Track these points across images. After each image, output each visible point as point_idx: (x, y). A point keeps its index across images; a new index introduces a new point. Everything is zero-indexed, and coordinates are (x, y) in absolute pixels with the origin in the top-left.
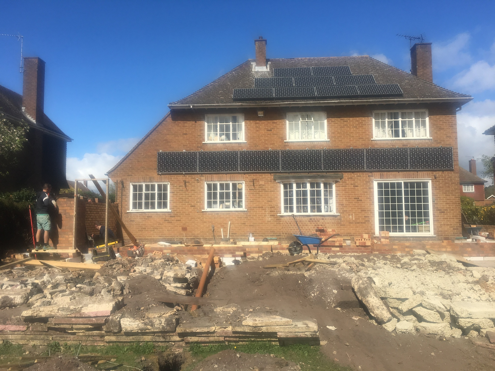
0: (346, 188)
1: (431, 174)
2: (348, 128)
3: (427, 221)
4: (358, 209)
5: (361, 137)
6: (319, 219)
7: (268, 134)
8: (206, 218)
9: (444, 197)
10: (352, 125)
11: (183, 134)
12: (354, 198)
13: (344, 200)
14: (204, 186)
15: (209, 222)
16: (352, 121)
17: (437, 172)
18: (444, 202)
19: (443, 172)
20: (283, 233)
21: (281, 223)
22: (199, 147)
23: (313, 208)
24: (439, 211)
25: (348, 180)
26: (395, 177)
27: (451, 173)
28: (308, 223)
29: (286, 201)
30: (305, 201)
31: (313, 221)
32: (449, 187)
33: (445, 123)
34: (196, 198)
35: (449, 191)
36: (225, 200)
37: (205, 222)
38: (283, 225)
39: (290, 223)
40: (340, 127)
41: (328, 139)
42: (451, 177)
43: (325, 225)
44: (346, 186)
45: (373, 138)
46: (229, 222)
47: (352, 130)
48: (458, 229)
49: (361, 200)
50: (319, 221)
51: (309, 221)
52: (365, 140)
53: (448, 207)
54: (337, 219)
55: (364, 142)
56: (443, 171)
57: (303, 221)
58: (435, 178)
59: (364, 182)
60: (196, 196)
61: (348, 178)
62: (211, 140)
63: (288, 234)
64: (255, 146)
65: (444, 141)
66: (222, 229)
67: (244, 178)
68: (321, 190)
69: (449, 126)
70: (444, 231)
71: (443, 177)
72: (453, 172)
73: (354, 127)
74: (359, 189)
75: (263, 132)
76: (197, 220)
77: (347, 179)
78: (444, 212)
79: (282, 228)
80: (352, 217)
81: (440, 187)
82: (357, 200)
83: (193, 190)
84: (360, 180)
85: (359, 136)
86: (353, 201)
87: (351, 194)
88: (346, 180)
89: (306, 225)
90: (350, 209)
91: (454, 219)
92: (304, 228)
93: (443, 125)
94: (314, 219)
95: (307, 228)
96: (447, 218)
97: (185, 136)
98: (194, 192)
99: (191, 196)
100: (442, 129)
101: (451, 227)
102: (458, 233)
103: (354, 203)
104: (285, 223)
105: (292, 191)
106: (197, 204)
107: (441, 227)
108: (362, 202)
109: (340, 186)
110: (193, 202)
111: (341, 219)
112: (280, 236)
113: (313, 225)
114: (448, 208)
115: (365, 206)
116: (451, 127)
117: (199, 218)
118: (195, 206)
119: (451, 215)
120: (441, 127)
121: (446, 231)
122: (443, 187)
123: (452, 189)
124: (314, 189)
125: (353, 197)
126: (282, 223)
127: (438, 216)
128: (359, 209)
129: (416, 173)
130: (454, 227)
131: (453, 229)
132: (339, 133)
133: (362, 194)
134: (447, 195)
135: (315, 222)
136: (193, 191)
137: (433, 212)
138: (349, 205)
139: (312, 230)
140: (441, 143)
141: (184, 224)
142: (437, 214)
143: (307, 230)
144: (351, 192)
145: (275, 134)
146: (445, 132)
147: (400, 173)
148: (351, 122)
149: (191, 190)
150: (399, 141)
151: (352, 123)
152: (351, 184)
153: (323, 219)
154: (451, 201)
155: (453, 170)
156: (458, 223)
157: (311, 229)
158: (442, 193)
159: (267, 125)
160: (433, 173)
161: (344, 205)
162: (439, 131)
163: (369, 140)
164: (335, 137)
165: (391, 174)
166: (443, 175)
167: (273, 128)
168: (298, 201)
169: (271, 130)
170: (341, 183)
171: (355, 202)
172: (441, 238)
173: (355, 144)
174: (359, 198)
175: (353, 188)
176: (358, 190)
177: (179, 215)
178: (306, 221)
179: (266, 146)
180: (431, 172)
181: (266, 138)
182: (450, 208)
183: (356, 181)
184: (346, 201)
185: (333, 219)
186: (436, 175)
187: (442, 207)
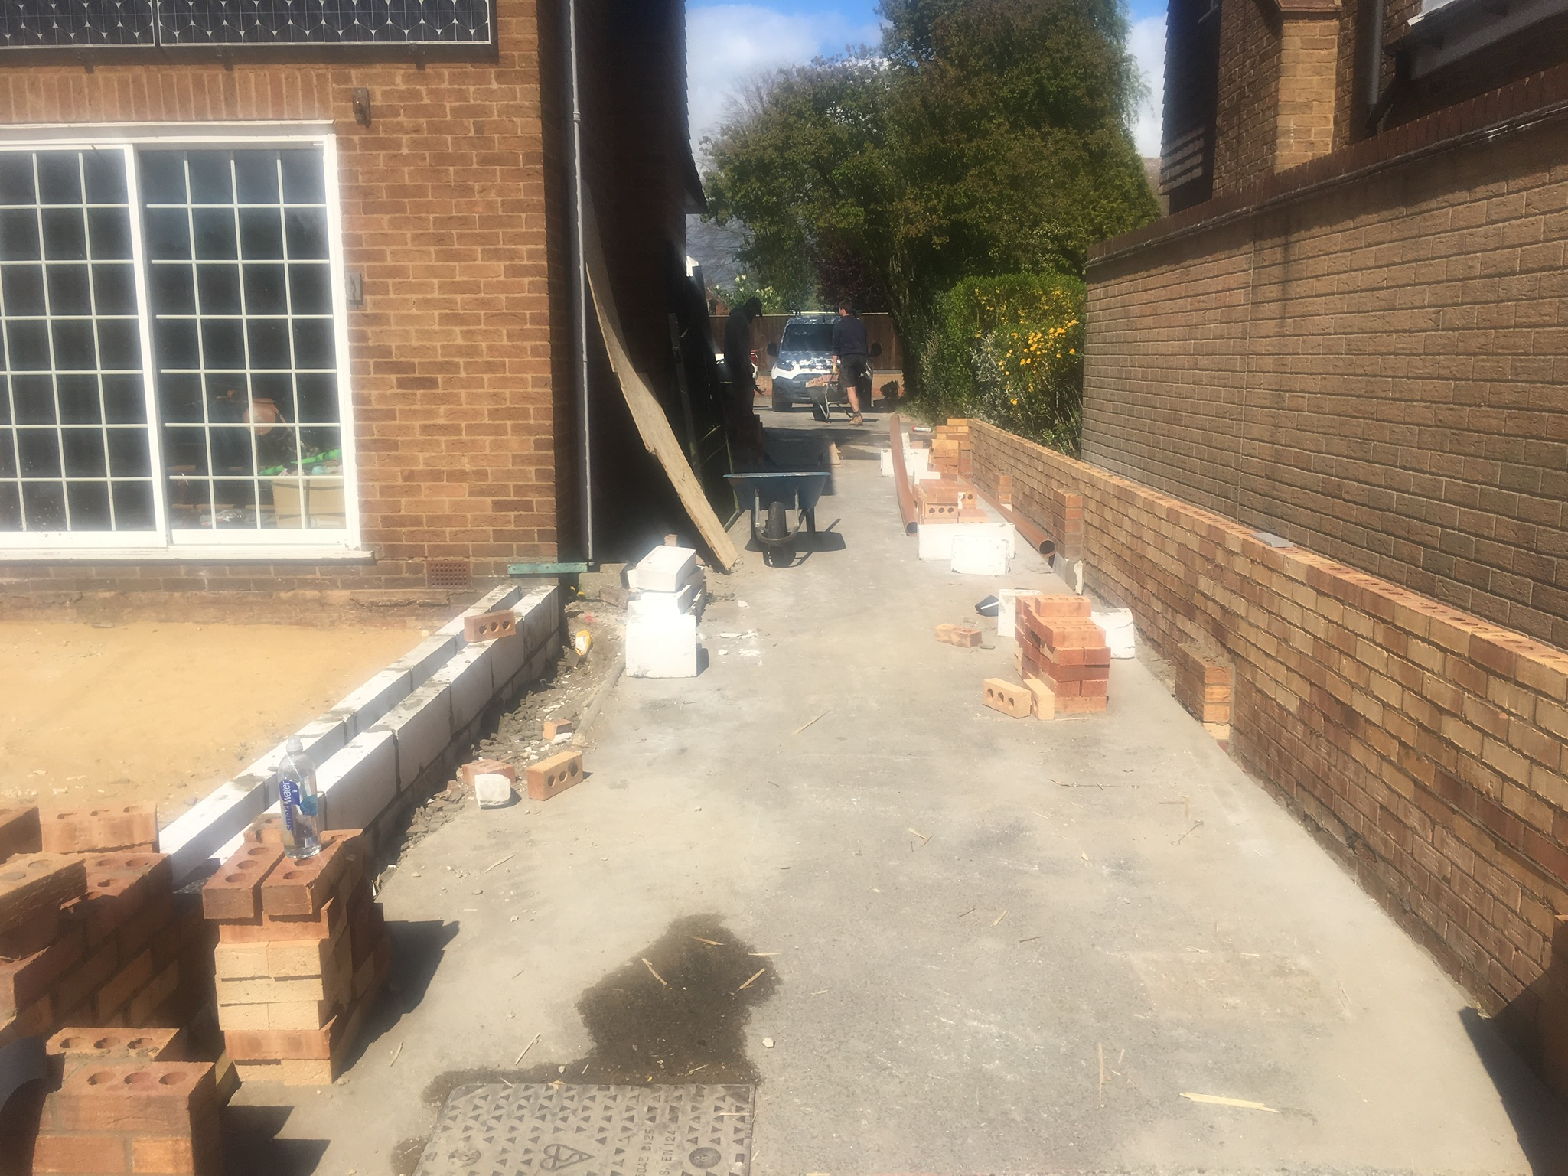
1: (332, 87)
3: (323, 443)
9: (432, 272)
17: (378, 69)
18: (427, 303)
19: (421, 67)
24: (394, 378)
27: (482, 79)
32: (464, 190)
35: (464, 222)
42: (483, 111)
48: (527, 505)
53: (460, 342)
56: (419, 58)
58: (364, 114)
70: (432, 521)
71: (419, 111)
72: (492, 71)
78: (431, 383)
81: (402, 191)
91: (498, 430)
96: (455, 430)
101: (482, 493)
102: (528, 535)
107: (409, 491)
114: (461, 351)
119: (485, 407)
121: (448, 520)
122: (420, 191)
123: (490, 205)
127: (390, 415)
129: (220, 74)
130: (503, 489)
131: (498, 506)
134: (453, 256)
142: (382, 398)
147: (100, 73)
154: (483, 304)
155: (490, 56)
156: (526, 460)
158: (416, 238)
160: (347, 79)
166: (418, 95)
172: (415, 569)
180: (328, 71)
182: (472, 351)
186: (368, 95)
187: (415, 343)
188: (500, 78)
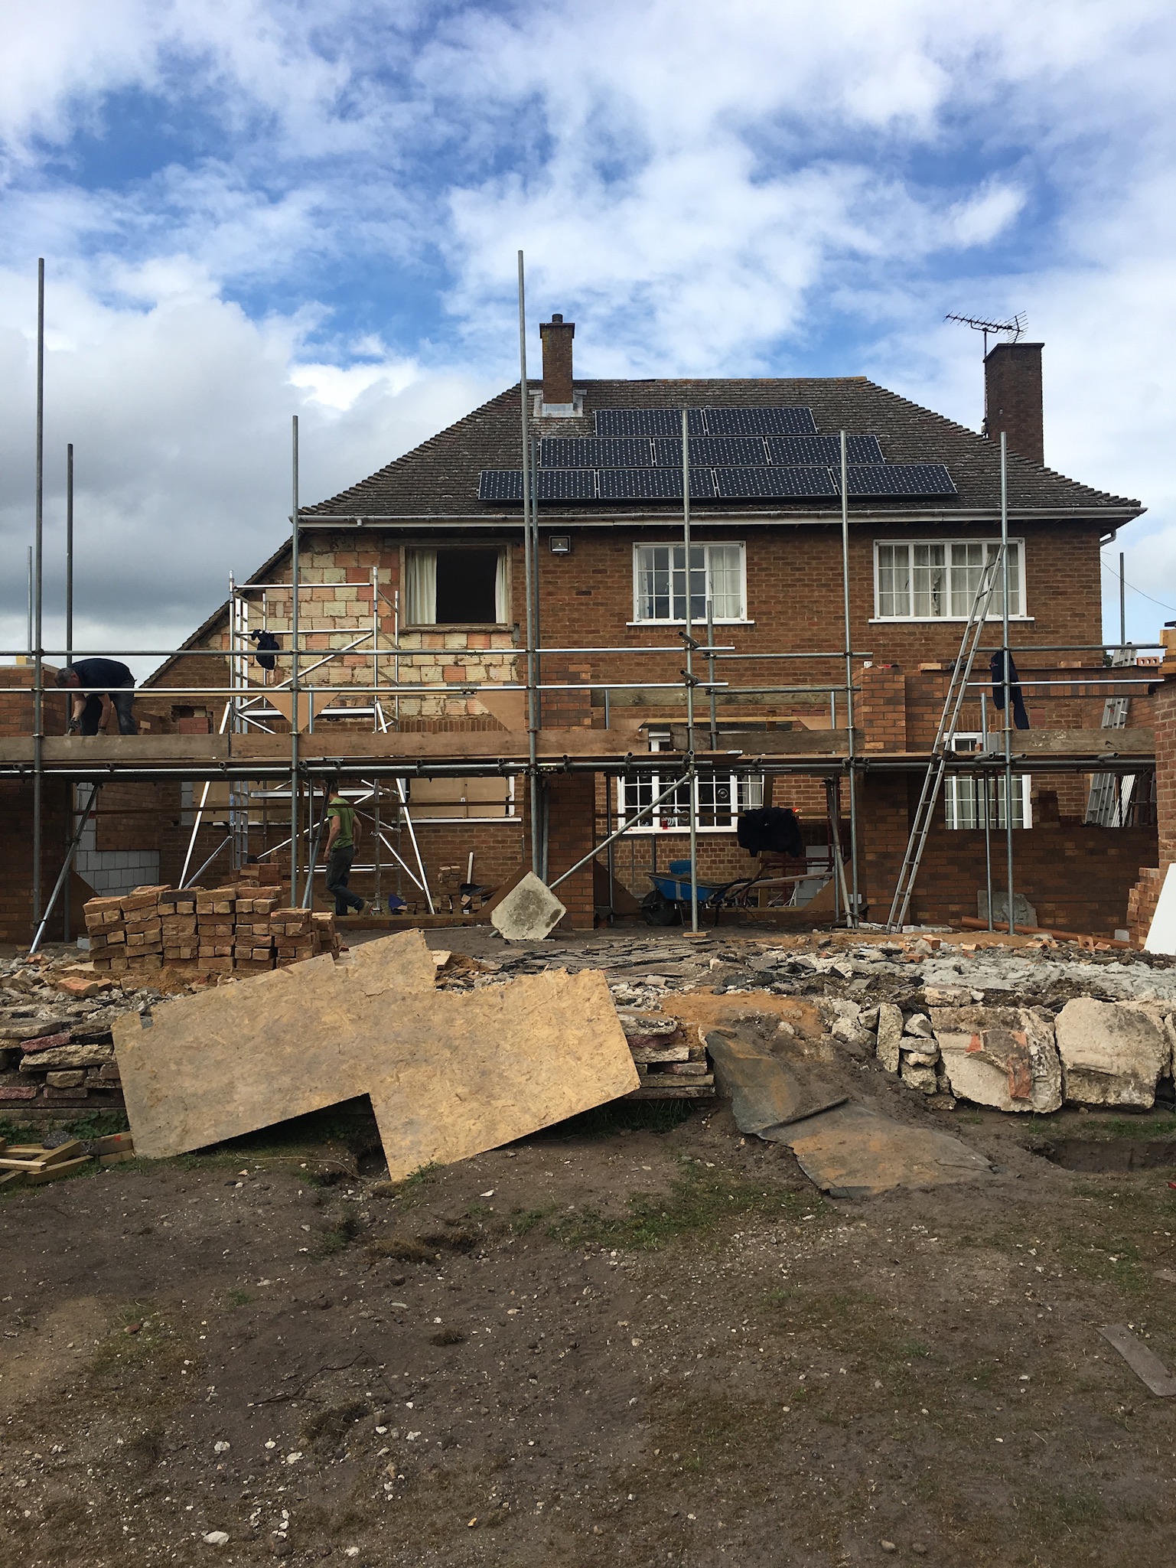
2: (806, 589)
7: (581, 604)
21: (619, 855)
23: (706, 813)
29: (631, 796)
30: (685, 794)
31: (705, 851)
33: (1069, 576)
40: (784, 586)
41: (749, 619)
45: (873, 618)
46: (472, 854)
47: (816, 593)
57: (680, 851)
63: (638, 885)
65: (1065, 626)
69: (1081, 586)
73: (824, 585)
75: (567, 597)
79: (621, 869)
93: (1064, 582)
100: (1060, 594)
113: (706, 862)
116: (1084, 587)
120: (1058, 587)
126: (621, 857)
132: (779, 602)
140: (1057, 632)
145: (602, 604)
146: (1068, 602)
148: (815, 573)
150: (944, 625)
151: (818, 575)
159: (577, 577)
162: (1054, 599)
163: (865, 624)
164: (770, 613)
167: (593, 587)
181: (576, 615)
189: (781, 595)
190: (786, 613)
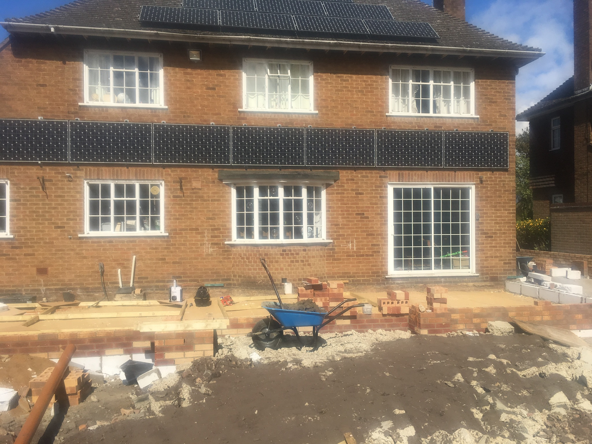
0: (344, 197)
1: (475, 176)
2: (350, 93)
3: (466, 251)
4: (362, 232)
5: (370, 110)
6: (300, 250)
7: (209, 96)
8: (86, 250)
9: (493, 213)
10: (355, 88)
11: (38, 85)
12: (357, 214)
13: (340, 217)
14: (82, 189)
15: (92, 257)
16: (356, 81)
17: (484, 172)
18: (492, 220)
19: (493, 172)
20: (235, 276)
21: (232, 257)
22: (72, 113)
23: (288, 231)
24: (484, 236)
25: (348, 183)
26: (421, 179)
27: (505, 175)
28: (279, 258)
29: (240, 219)
30: (275, 219)
31: (287, 254)
32: (500, 197)
33: (499, 92)
34: (66, 211)
35: (500, 203)
36: (125, 215)
37: (85, 258)
38: (235, 262)
39: (248, 258)
40: (336, 90)
41: (314, 110)
42: (505, 181)
43: (307, 261)
44: (344, 193)
45: (388, 112)
46: (134, 257)
47: (355, 96)
48: (510, 263)
49: (367, 218)
50: (297, 254)
51: (282, 255)
52: (375, 115)
53: (498, 228)
54: (328, 249)
55: (373, 118)
56: (492, 170)
57: (271, 255)
58: (481, 182)
59: (372, 187)
60: (65, 208)
61: (347, 180)
62: (97, 100)
63: (244, 277)
64: (184, 116)
65: (496, 122)
66: (119, 270)
67: (162, 176)
68: (302, 200)
69: (505, 99)
70: (491, 267)
71: (492, 181)
72: (507, 173)
73: (360, 91)
74: (365, 199)
75: (199, 91)
76: (69, 254)
77: (345, 181)
78: (492, 237)
79: (233, 266)
80: (353, 246)
81: (488, 197)
82: (361, 218)
83: (60, 196)
84: (366, 183)
85: (367, 108)
86: (355, 218)
87: (351, 207)
88: (344, 183)
89: (277, 262)
90: (350, 233)
91: (505, 247)
92: (271, 267)
93: (495, 96)
94: (290, 251)
95: (277, 267)
96: (496, 247)
97: (42, 90)
98: (62, 200)
99: (54, 208)
100: (494, 102)
101: (502, 260)
102: (510, 270)
103: (355, 222)
104: (238, 258)
105: (252, 201)
106: (68, 223)
107: (486, 261)
108: (369, 221)
109: (333, 194)
110: (60, 220)
111: (334, 249)
112: (229, 280)
113: (287, 262)
114: (498, 230)
115: (372, 227)
116: (507, 99)
117: (72, 250)
118: (64, 227)
119: (503, 242)
120: (492, 99)
121: (494, 267)
122: (491, 197)
123: (505, 200)
124: (290, 198)
125: (355, 211)
126: (234, 258)
127: (483, 244)
128: (364, 231)
129: (453, 173)
130: (506, 260)
131: (505, 263)
132: (333, 101)
133: (369, 207)
134: (497, 210)
135: (292, 256)
136: (59, 199)
137: (476, 237)
138: (348, 225)
139: (286, 269)
140: (491, 125)
141: (42, 262)
142: (482, 240)
143: (277, 269)
144: (352, 204)
145: (223, 97)
146: (498, 108)
147: (429, 172)
148: (355, 83)
149: (55, 196)
150: (429, 119)
151: (356, 85)
152: (352, 190)
153: (305, 250)
154: (503, 220)
155: (506, 170)
156: (510, 253)
157: (284, 268)
158: (490, 207)
159: (205, 78)
160: (478, 174)
161: (339, 225)
162: (490, 105)
163: (383, 116)
164: (328, 107)
165: (415, 174)
166: (492, 178)
167: (217, 85)
168: (264, 219)
169: (214, 89)
170: (335, 188)
171: (357, 221)
172: (487, 278)
173: (359, 121)
174: (363, 214)
175: (355, 197)
176: (363, 200)
177: (30, 244)
178: (276, 254)
179: (205, 117)
180: (475, 173)
181: (206, 103)
182: (501, 230)
183: (360, 185)
184: (342, 218)
185: (321, 250)
186: (482, 178)
187: (489, 228)
188: (508, 174)
189: (334, 97)
190: (336, 107)
